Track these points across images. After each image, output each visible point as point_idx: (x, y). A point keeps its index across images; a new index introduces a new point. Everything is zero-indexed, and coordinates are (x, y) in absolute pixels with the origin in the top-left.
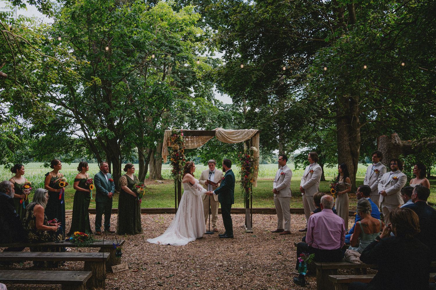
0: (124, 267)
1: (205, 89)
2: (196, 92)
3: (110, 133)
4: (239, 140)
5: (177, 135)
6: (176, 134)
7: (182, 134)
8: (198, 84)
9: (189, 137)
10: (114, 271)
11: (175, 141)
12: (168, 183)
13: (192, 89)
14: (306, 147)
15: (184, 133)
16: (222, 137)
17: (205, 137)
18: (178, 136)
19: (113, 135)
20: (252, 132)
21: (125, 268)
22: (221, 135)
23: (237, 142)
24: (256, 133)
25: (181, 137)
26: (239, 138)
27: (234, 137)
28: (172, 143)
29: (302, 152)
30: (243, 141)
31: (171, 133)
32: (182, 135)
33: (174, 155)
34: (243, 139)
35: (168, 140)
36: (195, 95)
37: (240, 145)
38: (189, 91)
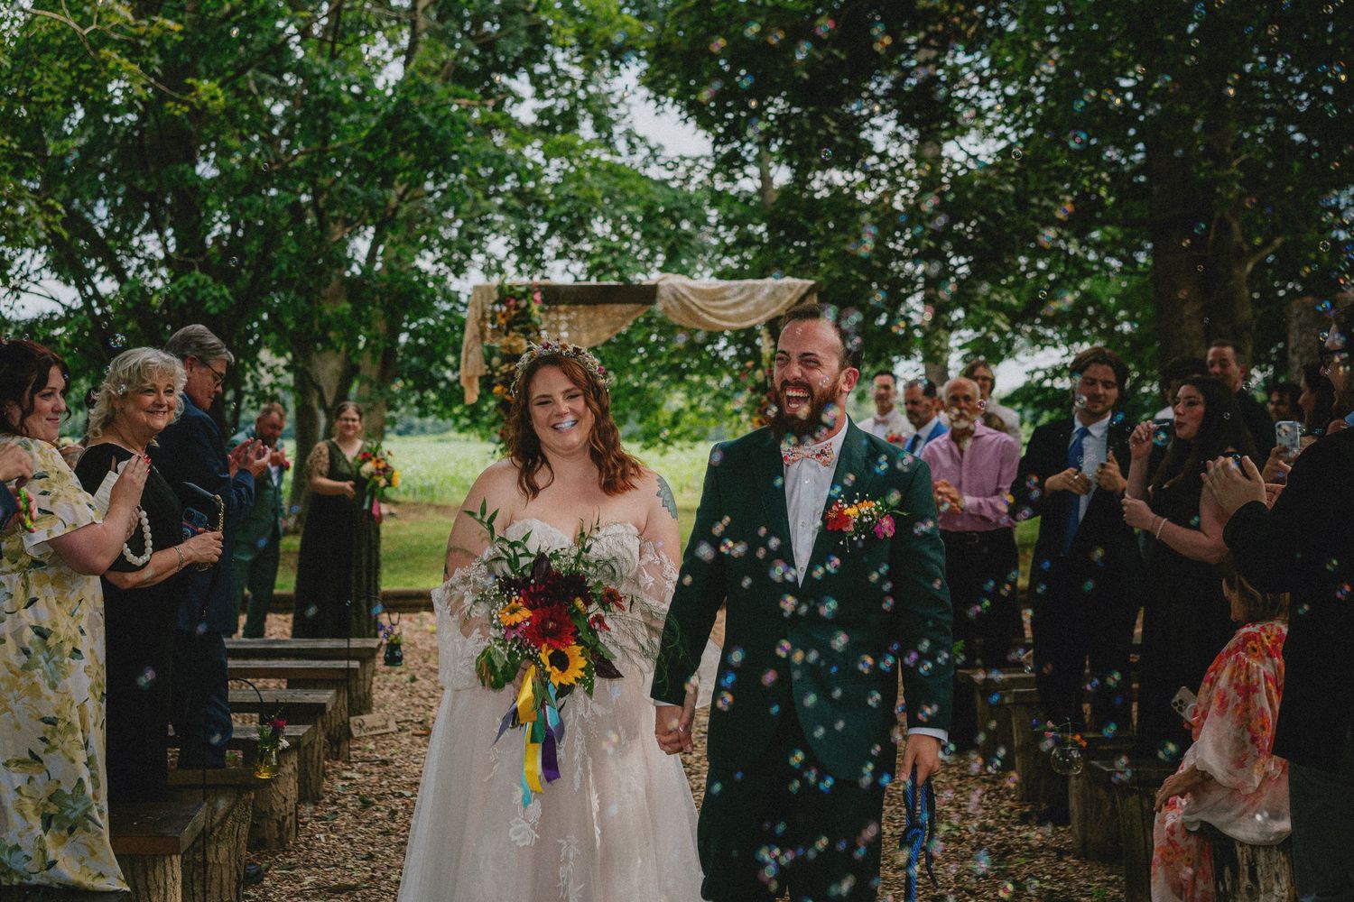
0: (383, 723)
1: (583, 86)
2: (540, 95)
3: (210, 289)
4: (741, 317)
5: (517, 300)
6: (512, 297)
7: (538, 296)
8: (552, 63)
9: (562, 308)
10: (356, 733)
11: (510, 325)
12: (413, 516)
13: (521, 84)
14: (1049, 350)
15: (543, 293)
16: (683, 306)
17: (617, 308)
18: (523, 303)
19: (223, 297)
20: (790, 288)
21: (386, 726)
22: (677, 299)
23: (736, 325)
24: (803, 291)
25: (535, 308)
26: (742, 310)
27: (725, 308)
28: (497, 332)
29: (1032, 373)
30: (758, 321)
31: (496, 296)
32: (535, 301)
33: (505, 374)
34: (758, 313)
35: (484, 319)
36: (535, 111)
37: (746, 338)
38: (509, 92)
